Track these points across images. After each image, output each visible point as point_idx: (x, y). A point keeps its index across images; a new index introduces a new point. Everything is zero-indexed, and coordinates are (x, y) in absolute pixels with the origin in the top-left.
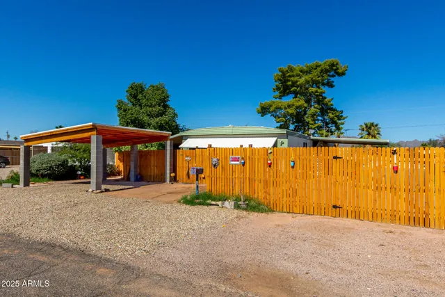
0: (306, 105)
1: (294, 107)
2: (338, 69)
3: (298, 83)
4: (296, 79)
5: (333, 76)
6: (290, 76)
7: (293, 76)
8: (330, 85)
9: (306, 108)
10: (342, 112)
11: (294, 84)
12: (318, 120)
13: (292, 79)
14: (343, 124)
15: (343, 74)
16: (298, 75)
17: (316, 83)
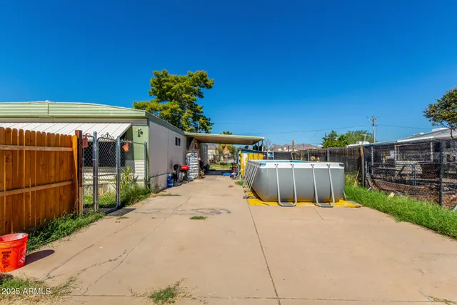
0: (180, 110)
1: (169, 110)
2: (206, 81)
3: (173, 88)
4: (171, 84)
5: (203, 87)
6: (165, 81)
7: (168, 81)
8: (201, 95)
9: (180, 113)
10: (210, 119)
11: (169, 88)
12: (191, 125)
13: (167, 83)
14: (211, 129)
15: (211, 87)
16: (173, 81)
17: (188, 91)
